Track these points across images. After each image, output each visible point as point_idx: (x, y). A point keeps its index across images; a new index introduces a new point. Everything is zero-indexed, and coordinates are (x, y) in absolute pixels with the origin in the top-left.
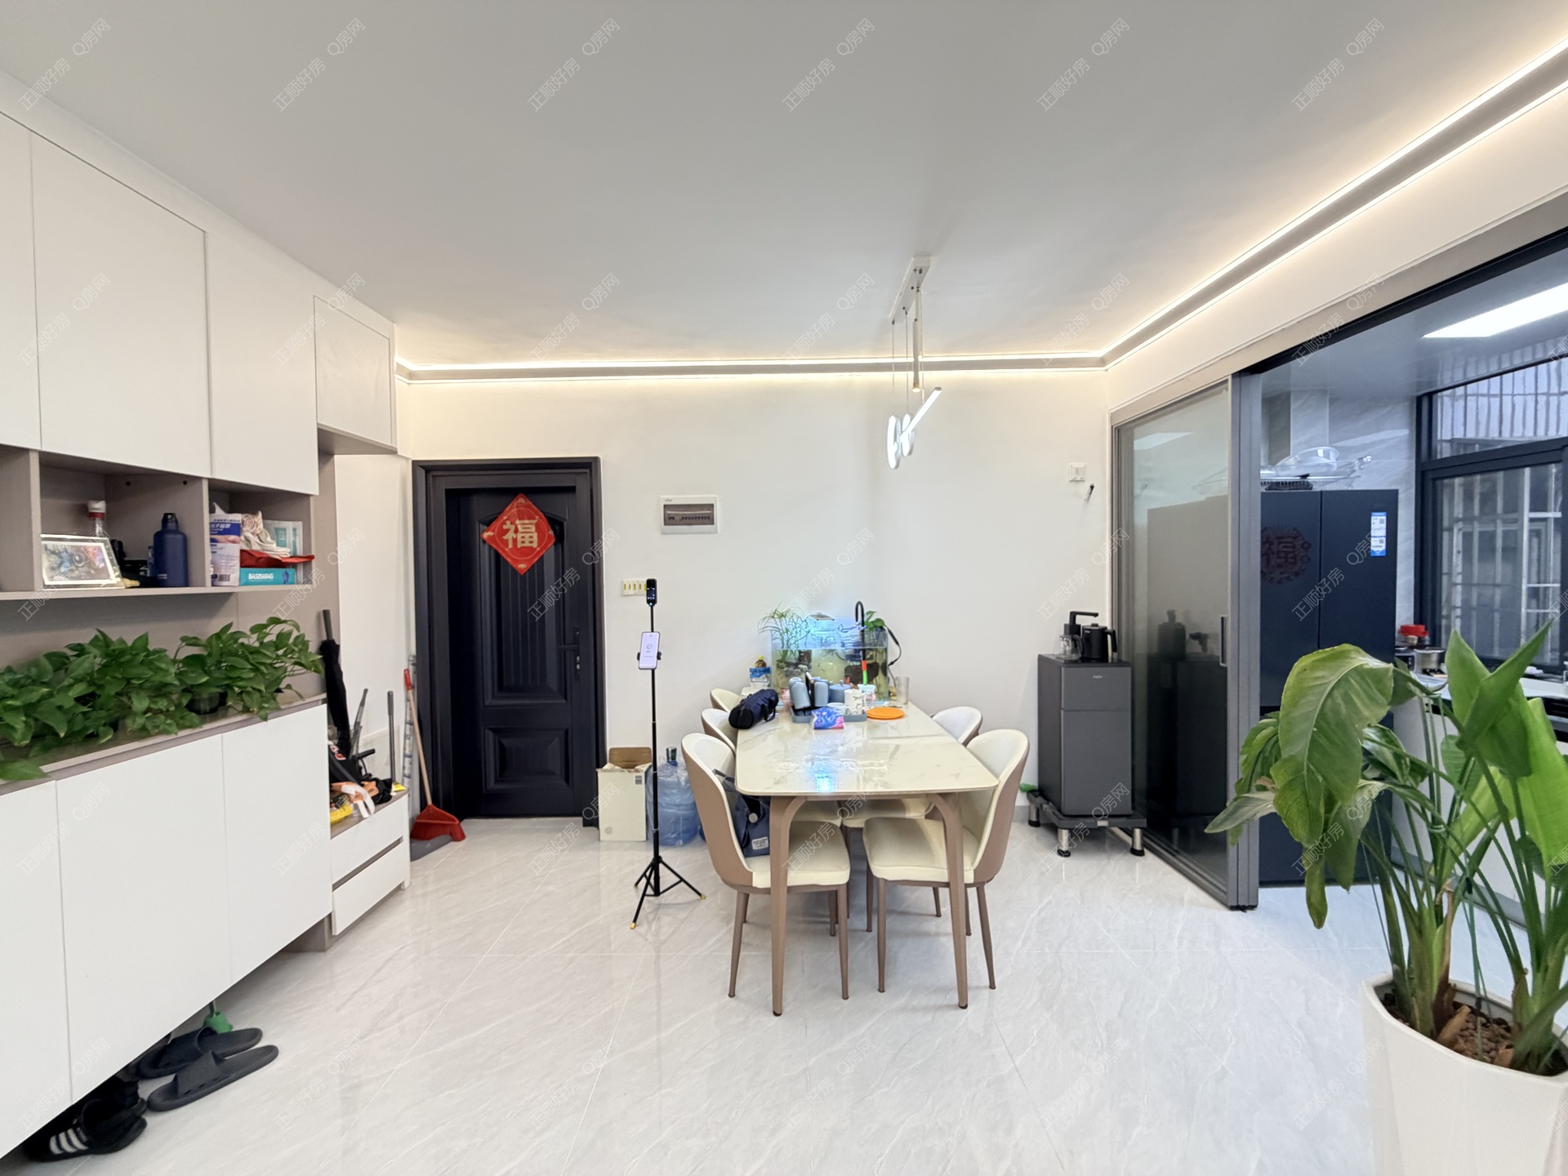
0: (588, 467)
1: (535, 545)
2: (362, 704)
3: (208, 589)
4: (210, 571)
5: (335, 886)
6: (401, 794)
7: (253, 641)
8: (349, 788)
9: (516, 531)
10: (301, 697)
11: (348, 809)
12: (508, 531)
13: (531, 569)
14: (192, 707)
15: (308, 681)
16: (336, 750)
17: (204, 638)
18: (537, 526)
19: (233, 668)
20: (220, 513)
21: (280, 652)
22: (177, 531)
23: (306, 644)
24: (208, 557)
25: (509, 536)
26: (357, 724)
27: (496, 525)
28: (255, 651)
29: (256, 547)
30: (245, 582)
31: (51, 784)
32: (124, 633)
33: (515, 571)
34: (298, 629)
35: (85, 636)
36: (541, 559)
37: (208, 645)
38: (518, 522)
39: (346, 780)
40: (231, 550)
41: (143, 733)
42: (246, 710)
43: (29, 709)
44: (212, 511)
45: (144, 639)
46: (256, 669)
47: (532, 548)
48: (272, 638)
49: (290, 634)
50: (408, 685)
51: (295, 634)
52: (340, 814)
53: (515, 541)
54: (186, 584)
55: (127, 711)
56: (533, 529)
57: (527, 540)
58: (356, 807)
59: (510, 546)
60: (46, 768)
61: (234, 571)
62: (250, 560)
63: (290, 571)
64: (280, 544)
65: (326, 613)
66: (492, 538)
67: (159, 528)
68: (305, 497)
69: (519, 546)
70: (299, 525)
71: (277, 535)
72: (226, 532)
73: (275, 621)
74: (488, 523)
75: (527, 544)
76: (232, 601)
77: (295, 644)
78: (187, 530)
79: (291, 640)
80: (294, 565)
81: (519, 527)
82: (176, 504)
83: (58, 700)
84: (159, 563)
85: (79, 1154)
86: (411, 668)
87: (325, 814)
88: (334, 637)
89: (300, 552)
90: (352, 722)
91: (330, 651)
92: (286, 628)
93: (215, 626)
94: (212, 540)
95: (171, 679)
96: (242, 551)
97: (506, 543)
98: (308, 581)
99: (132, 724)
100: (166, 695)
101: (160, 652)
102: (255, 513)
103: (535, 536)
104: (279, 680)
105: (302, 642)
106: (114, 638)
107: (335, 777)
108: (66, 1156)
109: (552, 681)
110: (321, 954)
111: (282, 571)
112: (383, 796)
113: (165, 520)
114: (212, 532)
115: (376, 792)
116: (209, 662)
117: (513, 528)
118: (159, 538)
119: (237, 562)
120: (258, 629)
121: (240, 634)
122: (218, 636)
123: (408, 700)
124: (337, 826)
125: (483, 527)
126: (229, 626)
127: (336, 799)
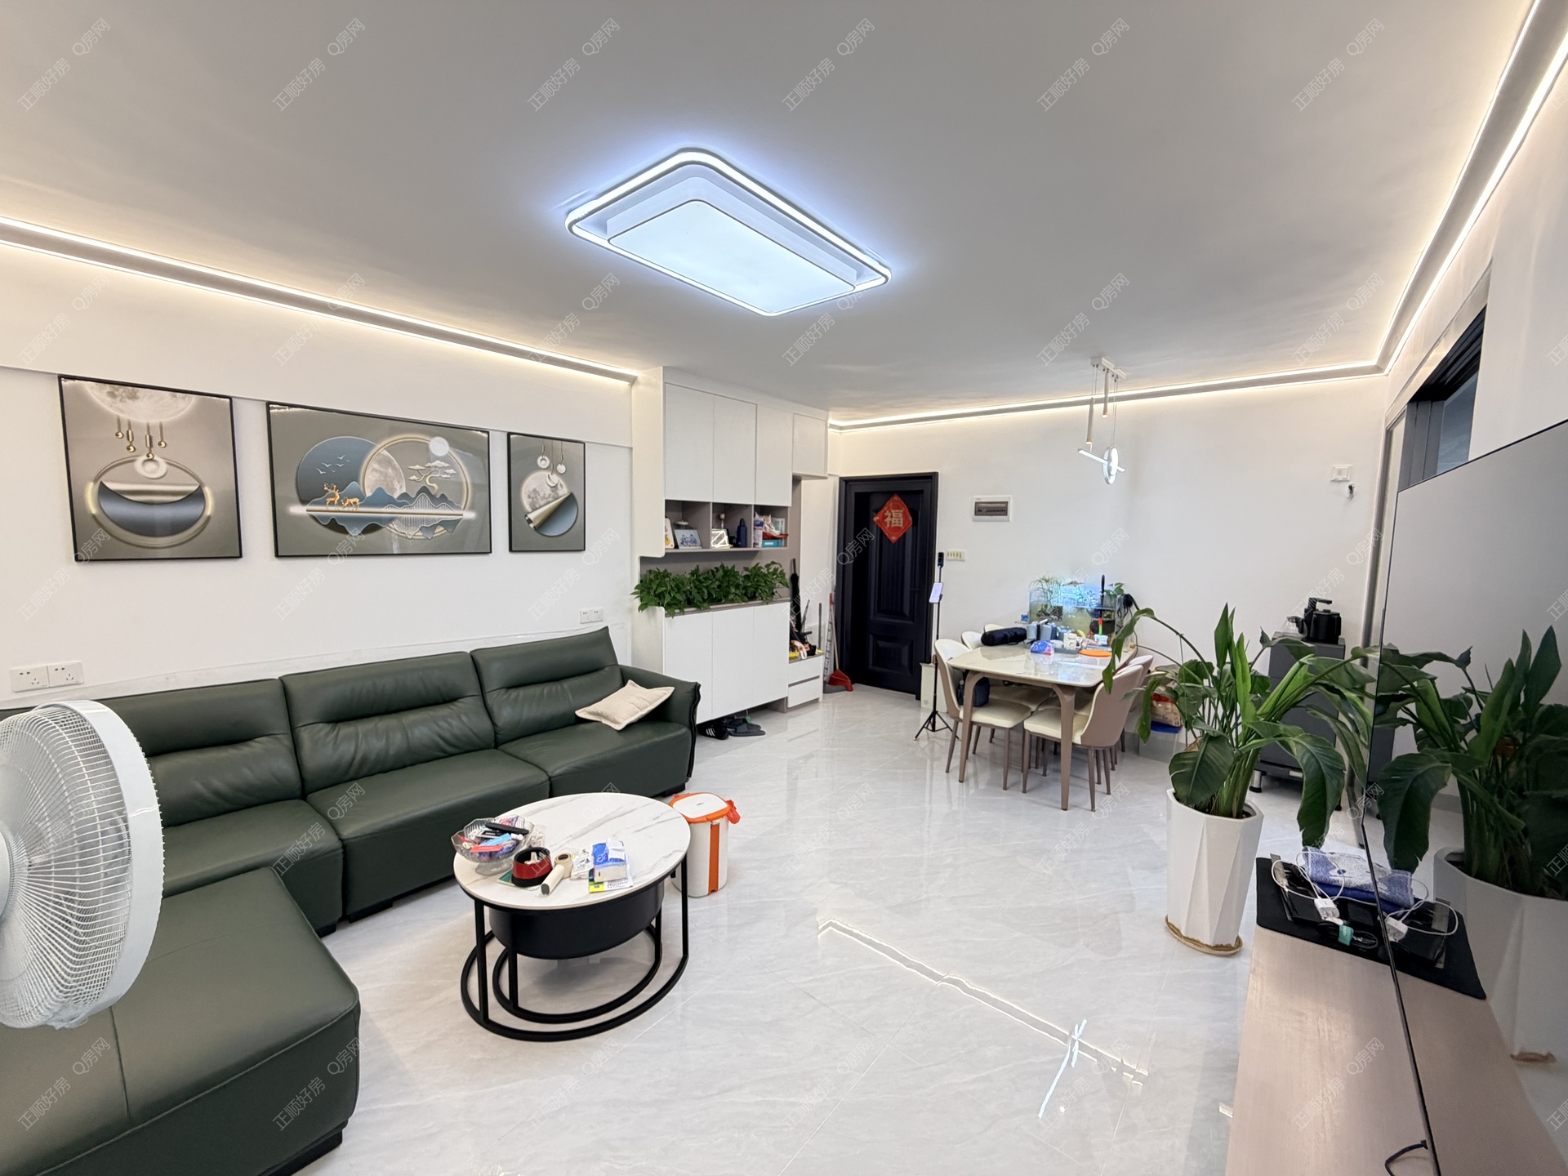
0: (931, 479)
1: (901, 525)
2: (807, 607)
3: (752, 549)
4: (753, 541)
5: (790, 685)
6: (820, 654)
7: (765, 571)
8: (798, 644)
9: (892, 517)
10: (781, 597)
11: (796, 654)
12: (887, 516)
13: (899, 540)
14: (745, 594)
15: (785, 592)
16: (794, 626)
17: (750, 568)
18: (904, 513)
19: (758, 581)
20: (757, 516)
21: (775, 577)
22: (744, 526)
23: (784, 574)
24: (753, 535)
25: (888, 520)
26: (805, 616)
27: (881, 513)
28: (765, 575)
29: (768, 531)
30: (764, 546)
31: (711, 612)
32: (729, 565)
33: (889, 541)
34: (781, 566)
35: (718, 565)
36: (904, 535)
37: (751, 571)
38: (893, 511)
39: (796, 639)
40: (760, 532)
41: (732, 601)
42: (762, 599)
43: (707, 587)
44: (755, 516)
45: (734, 567)
46: (765, 583)
47: (899, 528)
48: (771, 570)
49: (778, 569)
50: (831, 602)
51: (780, 569)
52: (794, 654)
53: (891, 523)
54: (746, 546)
55: (728, 593)
56: (901, 515)
57: (897, 522)
58: (800, 654)
59: (888, 526)
60: (711, 607)
61: (760, 541)
62: (767, 537)
63: (780, 541)
64: (777, 529)
65: (794, 560)
66: (878, 521)
67: (739, 524)
68: (785, 508)
69: (893, 526)
70: (784, 520)
71: (776, 524)
72: (758, 525)
73: (773, 563)
74: (877, 511)
75: (897, 525)
76: (759, 554)
77: (780, 574)
78: (747, 525)
79: (778, 572)
80: (781, 539)
81: (894, 515)
82: (743, 515)
83: (713, 586)
84: (739, 539)
85: (712, 737)
86: (833, 593)
87: (788, 654)
88: (797, 572)
89: (783, 533)
90: (802, 616)
91: (795, 579)
92: (777, 566)
93: (753, 564)
94: (755, 529)
95: (741, 583)
96: (764, 533)
97: (886, 524)
98: (786, 545)
99: (731, 597)
100: (739, 589)
101: (738, 572)
102: (768, 515)
103: (902, 519)
104: (773, 588)
105: (783, 574)
106: (725, 566)
107: (792, 638)
108: (709, 736)
109: (907, 611)
110: (782, 714)
111: (776, 541)
112: (812, 652)
113: (741, 521)
114: (755, 525)
115: (809, 649)
116: (752, 578)
117: (890, 514)
118: (739, 528)
119: (761, 538)
120: (768, 566)
121: (761, 568)
122: (754, 568)
123: (830, 610)
124: (792, 659)
125: (875, 514)
126: (757, 564)
127: (792, 648)
